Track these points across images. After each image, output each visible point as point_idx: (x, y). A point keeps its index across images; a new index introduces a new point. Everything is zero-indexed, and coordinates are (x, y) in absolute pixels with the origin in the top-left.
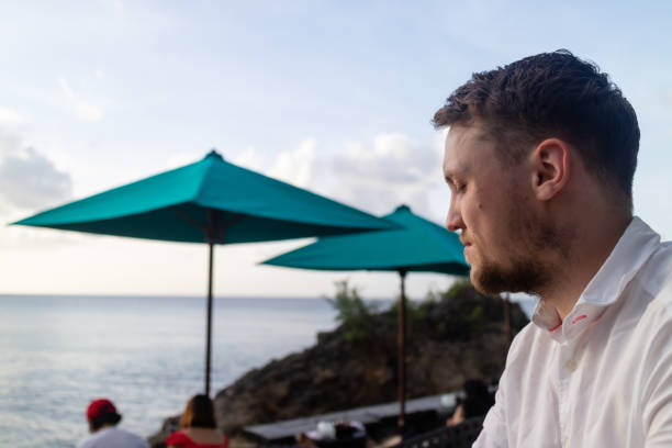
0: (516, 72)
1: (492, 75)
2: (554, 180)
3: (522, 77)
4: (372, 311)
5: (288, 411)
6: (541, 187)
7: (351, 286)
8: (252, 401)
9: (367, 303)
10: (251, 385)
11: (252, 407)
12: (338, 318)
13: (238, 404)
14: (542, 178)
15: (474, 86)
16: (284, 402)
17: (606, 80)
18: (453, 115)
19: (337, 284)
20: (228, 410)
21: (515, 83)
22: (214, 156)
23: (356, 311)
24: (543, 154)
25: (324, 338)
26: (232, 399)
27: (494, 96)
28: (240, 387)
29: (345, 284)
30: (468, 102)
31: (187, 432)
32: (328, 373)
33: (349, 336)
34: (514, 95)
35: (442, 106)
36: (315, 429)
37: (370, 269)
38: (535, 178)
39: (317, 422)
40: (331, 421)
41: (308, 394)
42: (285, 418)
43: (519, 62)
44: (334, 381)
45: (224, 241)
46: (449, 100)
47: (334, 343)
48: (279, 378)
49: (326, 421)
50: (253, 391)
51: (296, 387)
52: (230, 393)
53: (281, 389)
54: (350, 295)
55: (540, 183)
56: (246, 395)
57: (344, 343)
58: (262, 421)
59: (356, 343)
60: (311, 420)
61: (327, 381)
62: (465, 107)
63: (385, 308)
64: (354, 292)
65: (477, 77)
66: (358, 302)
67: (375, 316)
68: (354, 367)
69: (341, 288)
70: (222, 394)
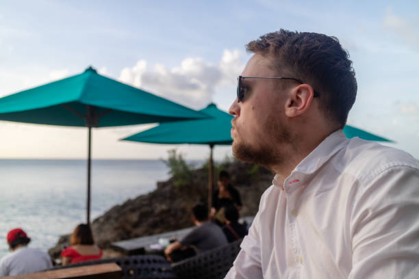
0: (305, 38)
1: (290, 34)
2: (299, 108)
3: (307, 42)
4: (191, 169)
5: (139, 231)
6: (290, 108)
7: (178, 153)
8: (116, 225)
9: (188, 163)
10: (115, 215)
11: (116, 229)
12: (170, 173)
13: (107, 227)
14: (292, 104)
15: (278, 36)
16: (136, 225)
17: (350, 64)
18: (259, 47)
19: (169, 152)
20: (100, 230)
21: (301, 43)
22: (91, 70)
23: (181, 168)
24: (299, 91)
25: (161, 185)
26: (103, 224)
27: (286, 46)
28: (108, 217)
29: (174, 151)
30: (271, 43)
31: (75, 248)
32: (164, 207)
33: (177, 184)
34: (298, 50)
35: (256, 40)
36: (157, 243)
37: (190, 143)
38: (288, 102)
39: (158, 239)
40: (167, 237)
41: (151, 220)
42: (137, 236)
43: (308, 33)
44: (168, 211)
45: (98, 125)
46: (261, 38)
47: (167, 188)
48: (133, 210)
49: (164, 238)
50: (116, 219)
51: (143, 216)
52: (102, 220)
53: (134, 217)
54: (177, 158)
55: (290, 106)
56: (112, 221)
57: (174, 188)
58: (123, 239)
59: (181, 188)
60: (154, 238)
61: (163, 212)
62: (268, 45)
63: (199, 166)
64: (180, 157)
65: (282, 31)
66: (182, 162)
67: (193, 171)
68: (180, 203)
69: (172, 154)
70: (97, 220)
